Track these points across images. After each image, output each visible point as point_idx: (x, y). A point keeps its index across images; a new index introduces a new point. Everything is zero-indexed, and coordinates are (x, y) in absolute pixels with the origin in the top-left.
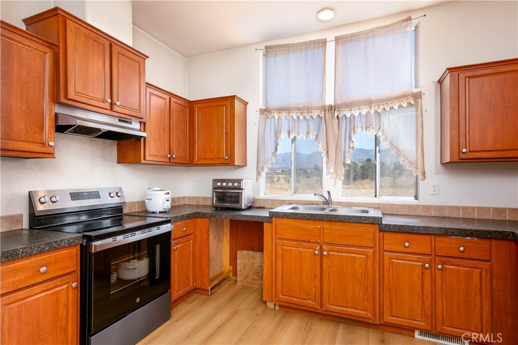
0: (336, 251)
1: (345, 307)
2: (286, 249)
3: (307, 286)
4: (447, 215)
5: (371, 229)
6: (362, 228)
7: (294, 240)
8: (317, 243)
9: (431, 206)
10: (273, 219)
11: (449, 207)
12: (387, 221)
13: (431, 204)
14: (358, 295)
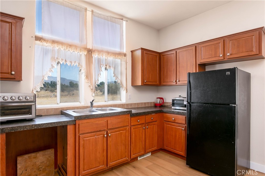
0: (114, 132)
1: (118, 160)
2: (87, 140)
3: (99, 158)
4: (133, 107)
5: (127, 117)
6: (124, 117)
7: (91, 132)
8: (104, 130)
9: (129, 104)
10: (77, 121)
11: (134, 104)
12: (134, 111)
13: (129, 103)
14: (123, 151)
